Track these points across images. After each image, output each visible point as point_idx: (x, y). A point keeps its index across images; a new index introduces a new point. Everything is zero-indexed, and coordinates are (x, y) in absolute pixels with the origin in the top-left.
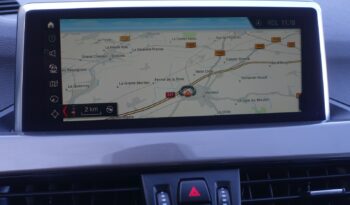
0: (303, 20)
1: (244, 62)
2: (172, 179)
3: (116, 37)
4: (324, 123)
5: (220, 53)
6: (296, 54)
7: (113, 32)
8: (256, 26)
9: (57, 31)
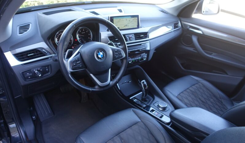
0: (137, 16)
1: (132, 22)
2: (128, 35)
3: (119, 19)
4: (139, 29)
5: (129, 21)
6: (137, 20)
7: (118, 19)
8: (132, 17)
9: (113, 19)
